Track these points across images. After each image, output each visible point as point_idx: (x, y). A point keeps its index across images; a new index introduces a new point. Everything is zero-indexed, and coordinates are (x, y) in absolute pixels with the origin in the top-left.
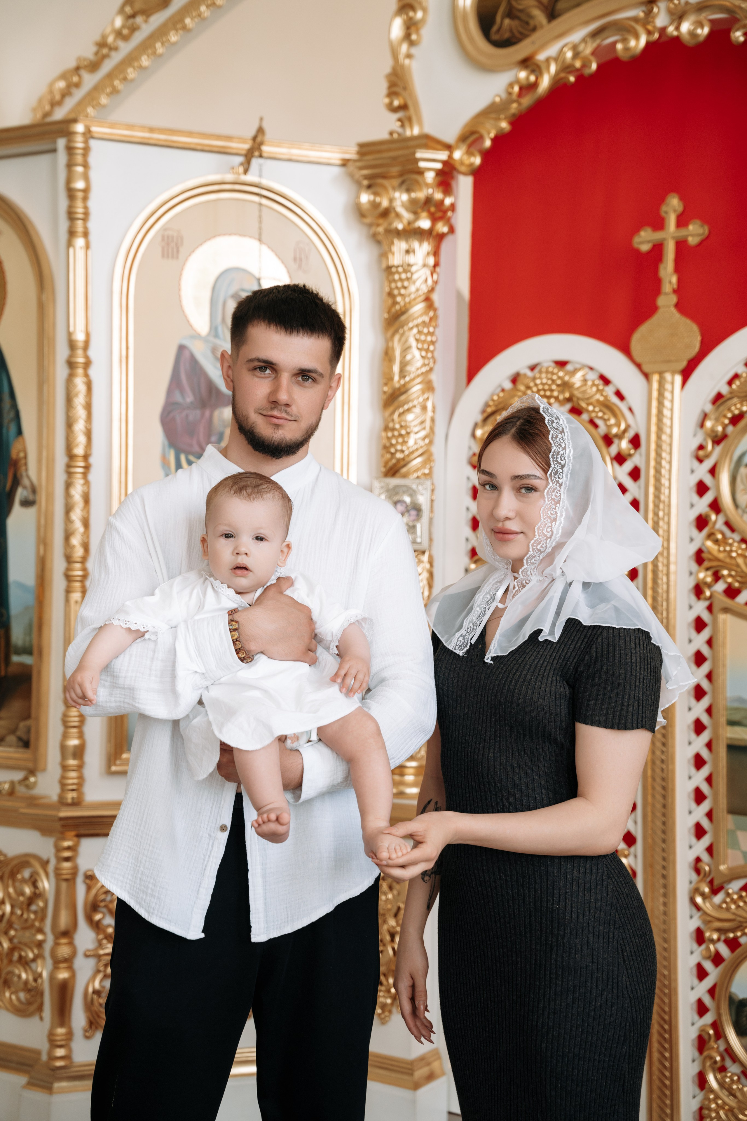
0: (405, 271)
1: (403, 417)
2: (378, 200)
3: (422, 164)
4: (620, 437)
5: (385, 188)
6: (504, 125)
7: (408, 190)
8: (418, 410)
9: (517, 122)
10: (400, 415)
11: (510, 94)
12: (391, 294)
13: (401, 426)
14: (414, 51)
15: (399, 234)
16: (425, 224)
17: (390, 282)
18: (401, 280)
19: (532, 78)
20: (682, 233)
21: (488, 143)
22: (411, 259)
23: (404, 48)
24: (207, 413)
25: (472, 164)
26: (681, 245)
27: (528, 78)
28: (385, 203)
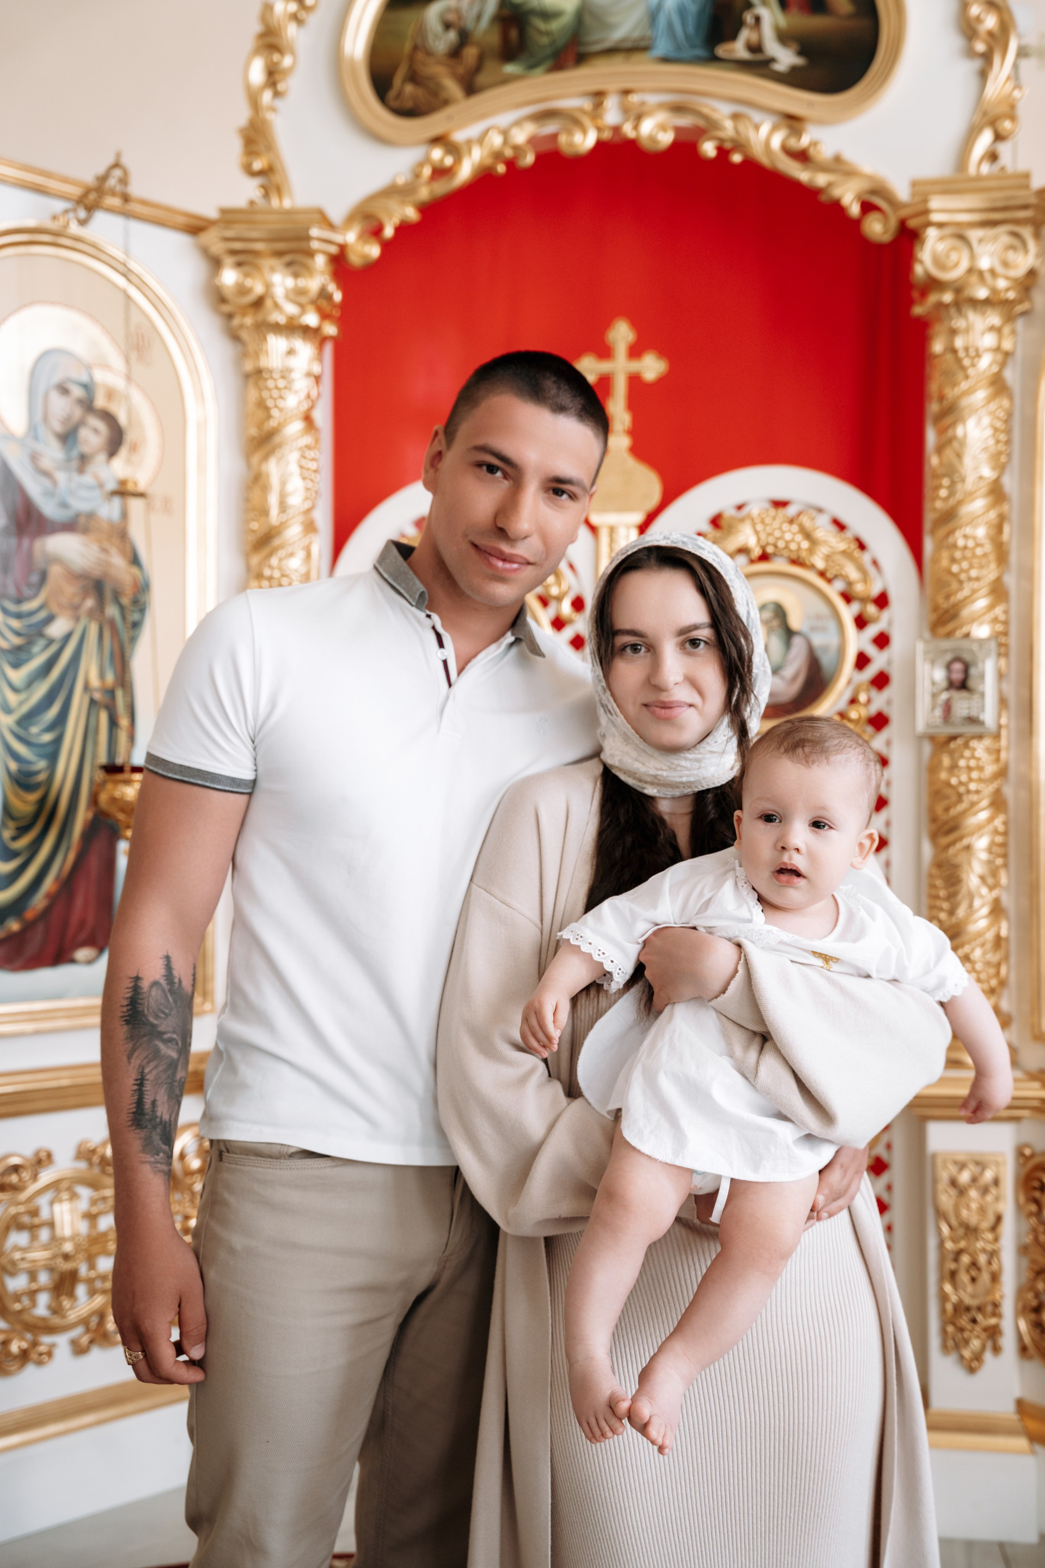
0: (283, 377)
1: (284, 563)
2: (249, 282)
3: (315, 245)
4: (559, 599)
5: (258, 268)
6: (411, 214)
7: (296, 275)
8: (301, 554)
9: (428, 210)
10: (280, 560)
11: (417, 175)
12: (262, 405)
13: (283, 576)
14: (278, 103)
15: (277, 328)
16: (311, 319)
17: (260, 390)
18: (277, 388)
19: (449, 161)
20: (634, 366)
21: (389, 232)
22: (293, 362)
23: (267, 96)
24: (26, 542)
25: (365, 256)
26: (634, 381)
27: (442, 160)
28: (259, 289)
